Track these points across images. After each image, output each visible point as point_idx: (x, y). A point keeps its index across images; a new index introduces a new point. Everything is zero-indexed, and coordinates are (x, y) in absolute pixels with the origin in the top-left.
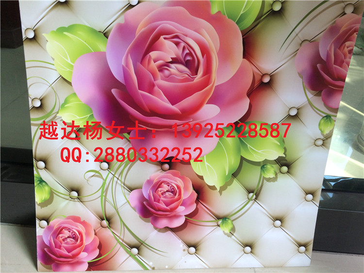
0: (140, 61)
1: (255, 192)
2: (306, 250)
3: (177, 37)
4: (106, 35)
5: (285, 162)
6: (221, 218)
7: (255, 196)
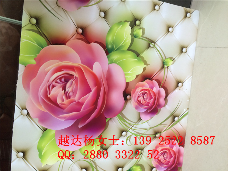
0: (63, 110)
1: (150, 43)
2: (189, 13)
3: (49, 87)
4: (45, 130)
5: (133, 22)
6: (164, 65)
7: (153, 43)
